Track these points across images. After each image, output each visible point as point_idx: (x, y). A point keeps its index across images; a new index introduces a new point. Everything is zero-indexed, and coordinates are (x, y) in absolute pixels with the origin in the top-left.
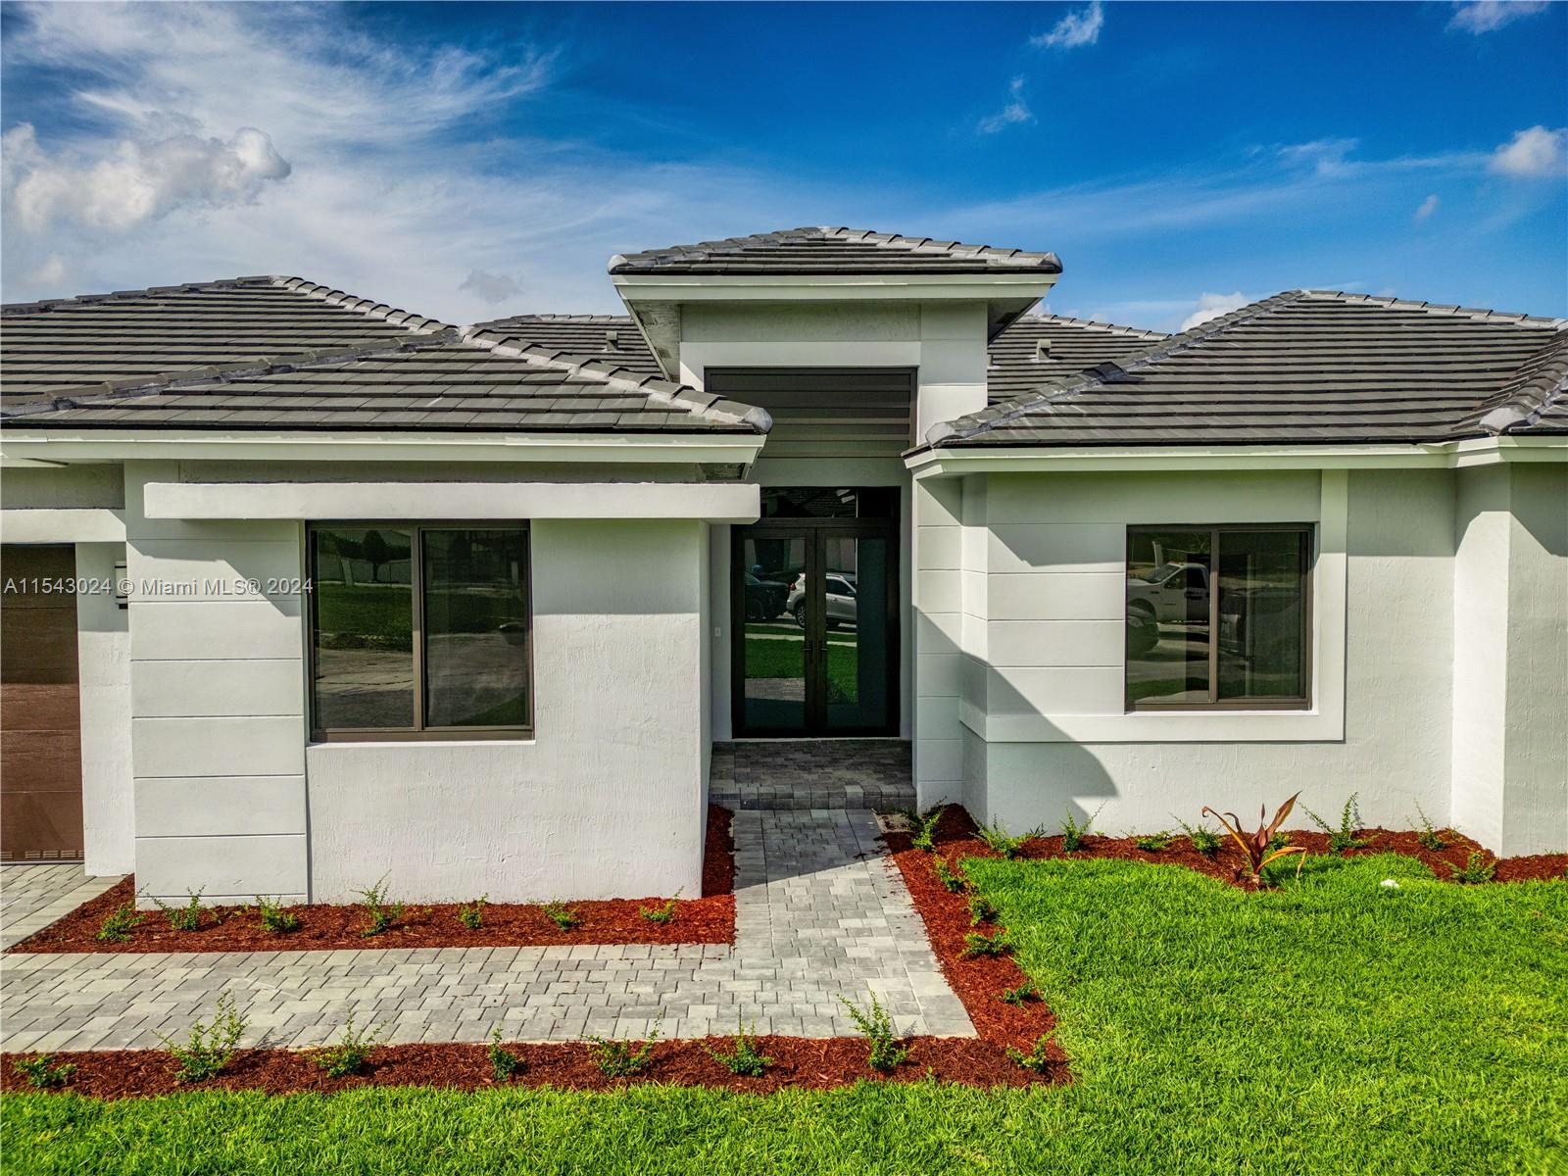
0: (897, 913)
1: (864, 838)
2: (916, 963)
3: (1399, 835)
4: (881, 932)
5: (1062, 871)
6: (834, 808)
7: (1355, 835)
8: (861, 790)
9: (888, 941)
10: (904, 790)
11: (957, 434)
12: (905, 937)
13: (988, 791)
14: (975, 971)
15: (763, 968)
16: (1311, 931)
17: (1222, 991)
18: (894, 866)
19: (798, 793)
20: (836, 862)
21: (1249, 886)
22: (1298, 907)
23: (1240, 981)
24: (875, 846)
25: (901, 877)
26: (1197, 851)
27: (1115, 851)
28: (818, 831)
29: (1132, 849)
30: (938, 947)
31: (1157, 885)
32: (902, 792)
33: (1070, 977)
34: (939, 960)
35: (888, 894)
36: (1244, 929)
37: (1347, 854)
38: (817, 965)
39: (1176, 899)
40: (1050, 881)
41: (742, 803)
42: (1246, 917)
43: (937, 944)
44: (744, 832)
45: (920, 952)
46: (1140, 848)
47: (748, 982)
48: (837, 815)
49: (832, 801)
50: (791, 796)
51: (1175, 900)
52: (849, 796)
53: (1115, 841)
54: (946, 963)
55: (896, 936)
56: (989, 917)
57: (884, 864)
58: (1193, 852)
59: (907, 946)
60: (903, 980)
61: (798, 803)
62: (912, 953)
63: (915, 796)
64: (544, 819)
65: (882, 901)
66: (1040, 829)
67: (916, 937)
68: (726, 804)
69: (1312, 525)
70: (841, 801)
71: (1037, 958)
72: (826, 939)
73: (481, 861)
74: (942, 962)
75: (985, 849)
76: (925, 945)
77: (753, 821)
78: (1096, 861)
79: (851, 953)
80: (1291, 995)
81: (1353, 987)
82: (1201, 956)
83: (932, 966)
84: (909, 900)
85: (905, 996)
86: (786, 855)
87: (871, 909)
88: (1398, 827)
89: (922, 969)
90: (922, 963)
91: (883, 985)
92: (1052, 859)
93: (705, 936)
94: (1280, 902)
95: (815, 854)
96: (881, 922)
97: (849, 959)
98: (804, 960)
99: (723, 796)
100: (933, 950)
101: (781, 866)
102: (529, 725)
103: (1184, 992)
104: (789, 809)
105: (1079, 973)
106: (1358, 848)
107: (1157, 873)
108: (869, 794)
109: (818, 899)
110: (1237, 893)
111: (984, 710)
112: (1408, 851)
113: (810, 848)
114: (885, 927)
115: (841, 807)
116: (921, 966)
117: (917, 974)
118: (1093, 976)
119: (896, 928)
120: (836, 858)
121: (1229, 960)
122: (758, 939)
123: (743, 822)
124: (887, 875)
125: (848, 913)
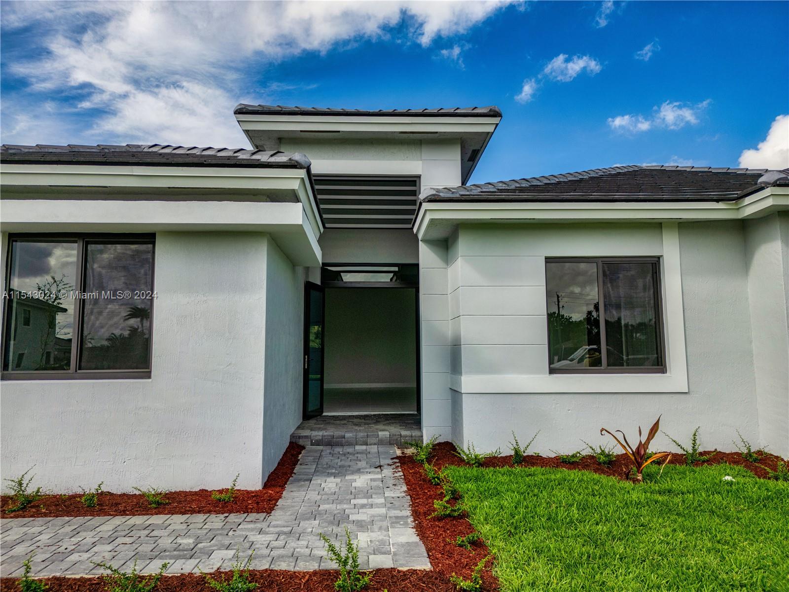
0: (393, 495)
1: (385, 458)
2: (398, 523)
3: (729, 454)
4: (378, 506)
5: (510, 474)
6: (370, 445)
7: (701, 454)
8: (389, 433)
9: (383, 511)
10: (416, 433)
11: (437, 193)
12: (395, 509)
13: (464, 426)
14: (439, 527)
15: (284, 527)
16: (680, 504)
17: (620, 539)
18: (400, 471)
19: (348, 435)
20: (361, 470)
21: (635, 481)
22: (669, 491)
23: (634, 534)
24: (390, 462)
25: (403, 477)
26: (600, 464)
27: (546, 464)
28: (356, 455)
29: (557, 463)
30: (416, 514)
31: (573, 480)
32: (414, 434)
33: (509, 531)
34: (414, 521)
35: (391, 485)
36: (634, 502)
37: (697, 465)
38: (325, 524)
39: (587, 488)
40: (501, 478)
41: (311, 441)
42: (634, 496)
43: (416, 513)
44: (308, 457)
45: (403, 516)
46: (563, 462)
47: (268, 535)
48: (372, 448)
49: (369, 441)
50: (344, 437)
51: (585, 488)
52: (380, 436)
53: (546, 458)
54: (420, 523)
55: (389, 508)
56: (456, 497)
57: (393, 471)
58: (597, 464)
59: (394, 514)
60: (385, 533)
61: (347, 442)
62: (397, 517)
63: (422, 436)
64: (155, 433)
65: (386, 490)
66: (498, 451)
67: (402, 508)
68: (301, 442)
69: (659, 258)
70: (375, 440)
71: (486, 519)
72: (338, 510)
73: (109, 463)
74: (417, 522)
75: (460, 462)
76: (408, 512)
77: (316, 451)
78: (533, 469)
79: (352, 518)
80: (672, 541)
81: (716, 536)
82: (604, 518)
83: (408, 524)
84: (405, 488)
85: (383, 543)
86: (330, 467)
87: (376, 494)
88: (727, 450)
89: (401, 526)
90: (402, 523)
91: (369, 536)
92: (505, 467)
93: (252, 509)
94: (657, 488)
95: (349, 466)
96: (382, 500)
97: (350, 521)
98: (317, 522)
99: (300, 437)
100: (412, 515)
101: (324, 472)
102: (149, 369)
103: (592, 539)
104: (342, 445)
105: (515, 528)
106: (704, 462)
107: (574, 475)
108: (393, 435)
109: (342, 489)
110: (628, 484)
111: (461, 374)
112: (736, 463)
113: (347, 464)
114: (382, 503)
115: (375, 444)
116: (401, 525)
117: (396, 529)
118: (526, 531)
119: (390, 504)
120: (363, 468)
121: (623, 521)
122: (290, 510)
123: (310, 451)
124: (394, 476)
125: (360, 496)
